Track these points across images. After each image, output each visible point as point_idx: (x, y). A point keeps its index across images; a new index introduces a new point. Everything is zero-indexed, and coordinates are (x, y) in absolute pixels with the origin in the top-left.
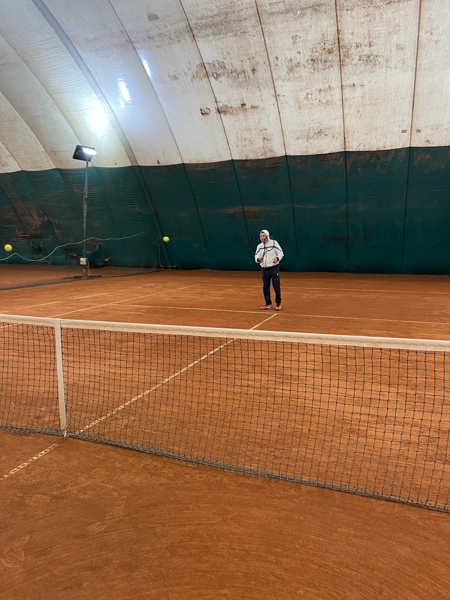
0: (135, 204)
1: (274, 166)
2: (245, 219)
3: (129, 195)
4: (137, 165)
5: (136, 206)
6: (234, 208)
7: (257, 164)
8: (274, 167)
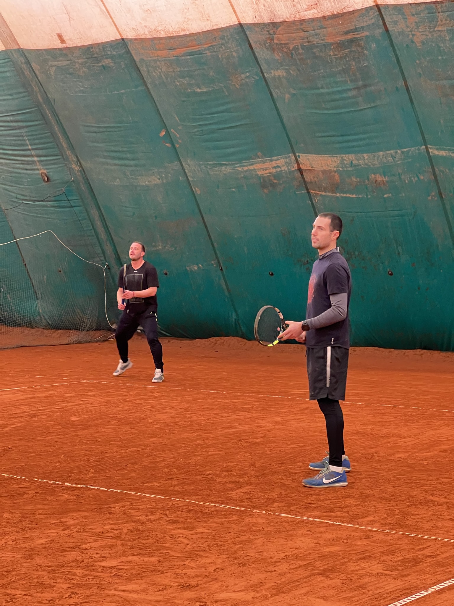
0: (33, 152)
1: (350, 36)
2: (308, 192)
3: (14, 128)
4: (16, 47)
5: (36, 159)
6: (272, 161)
7: (302, 34)
8: (351, 41)
